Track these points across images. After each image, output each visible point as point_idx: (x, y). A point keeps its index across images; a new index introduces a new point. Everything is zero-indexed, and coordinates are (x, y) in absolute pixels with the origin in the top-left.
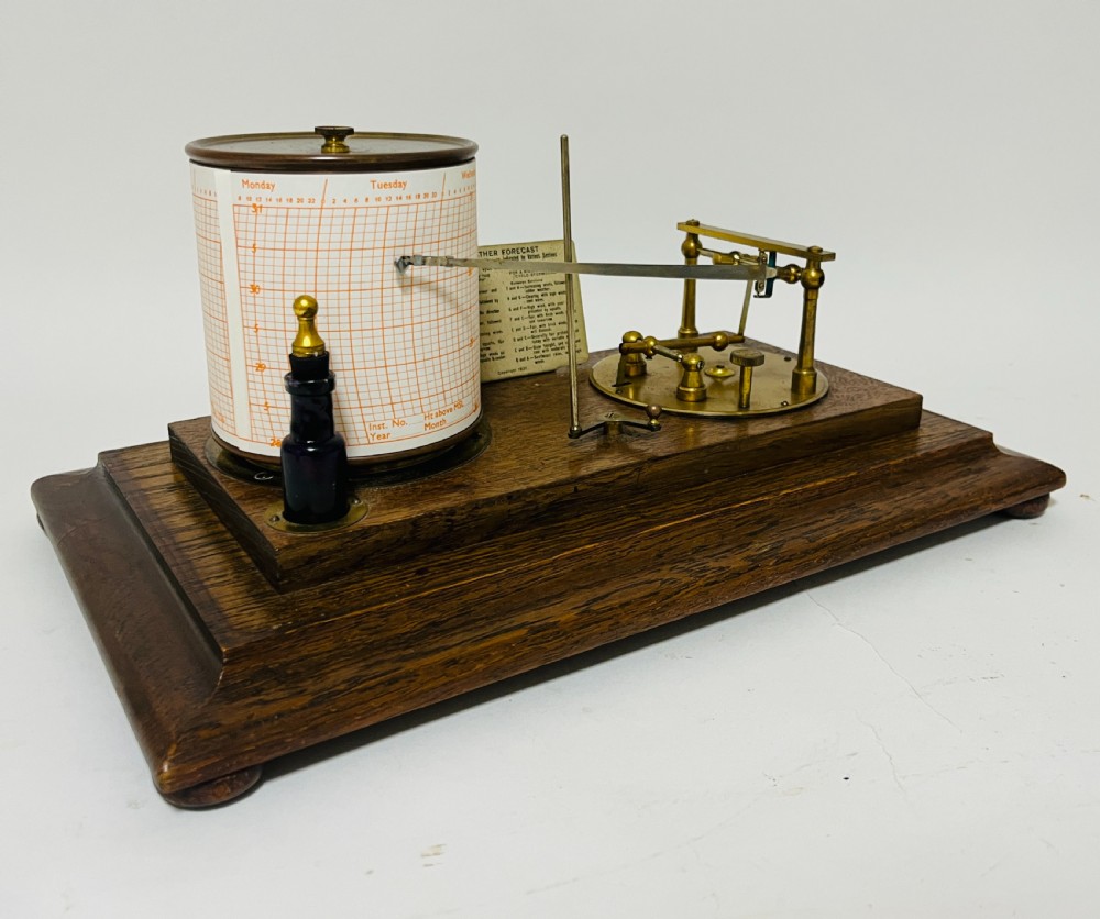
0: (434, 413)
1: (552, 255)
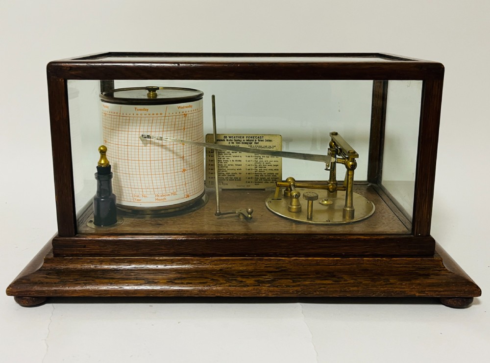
0: (160, 195)
1: (270, 141)
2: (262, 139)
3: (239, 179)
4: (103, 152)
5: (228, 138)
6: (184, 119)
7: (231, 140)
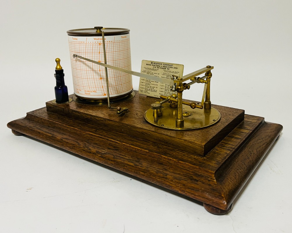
0: (87, 91)
1: (177, 68)
2: (172, 67)
3: (156, 91)
4: (58, 62)
5: (153, 64)
6: (99, 46)
7: (155, 65)
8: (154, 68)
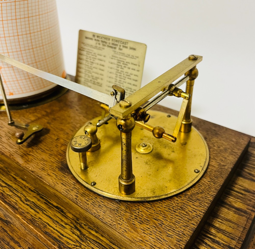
1: (134, 49)
2: (126, 46)
3: (100, 85)
5: (96, 38)
7: (98, 40)
8: (98, 45)
